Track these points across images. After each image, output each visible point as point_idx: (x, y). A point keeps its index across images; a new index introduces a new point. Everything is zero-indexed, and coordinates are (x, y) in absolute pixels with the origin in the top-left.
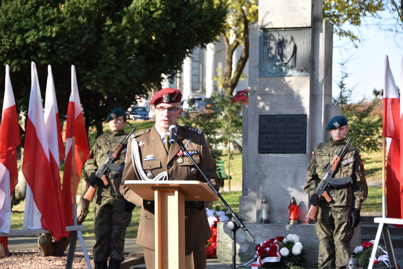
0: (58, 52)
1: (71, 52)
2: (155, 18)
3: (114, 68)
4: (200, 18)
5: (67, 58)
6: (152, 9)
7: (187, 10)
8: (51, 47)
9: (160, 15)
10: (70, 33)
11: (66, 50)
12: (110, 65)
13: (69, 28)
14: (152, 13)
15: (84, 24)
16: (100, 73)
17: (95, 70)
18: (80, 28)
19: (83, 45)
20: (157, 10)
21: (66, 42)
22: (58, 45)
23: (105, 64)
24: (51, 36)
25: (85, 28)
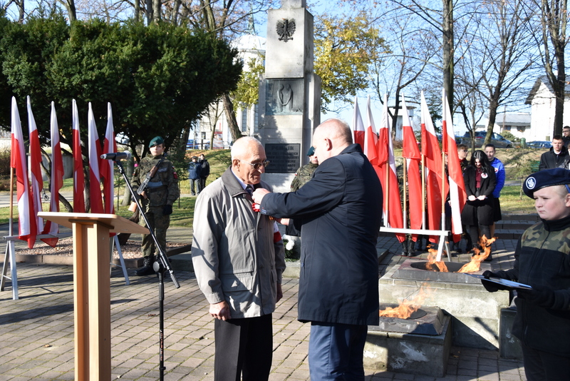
0: (99, 92)
1: (110, 92)
2: (181, 68)
3: (144, 106)
4: (219, 69)
5: (106, 97)
6: (179, 61)
7: (209, 64)
8: (92, 88)
9: (186, 65)
10: (108, 77)
11: (105, 91)
12: (142, 103)
13: (107, 74)
14: (178, 64)
15: (120, 70)
16: (134, 109)
17: (130, 107)
18: (116, 73)
19: (119, 87)
20: (183, 61)
21: (105, 84)
22: (98, 87)
23: (138, 102)
24: (91, 79)
25: (121, 74)
